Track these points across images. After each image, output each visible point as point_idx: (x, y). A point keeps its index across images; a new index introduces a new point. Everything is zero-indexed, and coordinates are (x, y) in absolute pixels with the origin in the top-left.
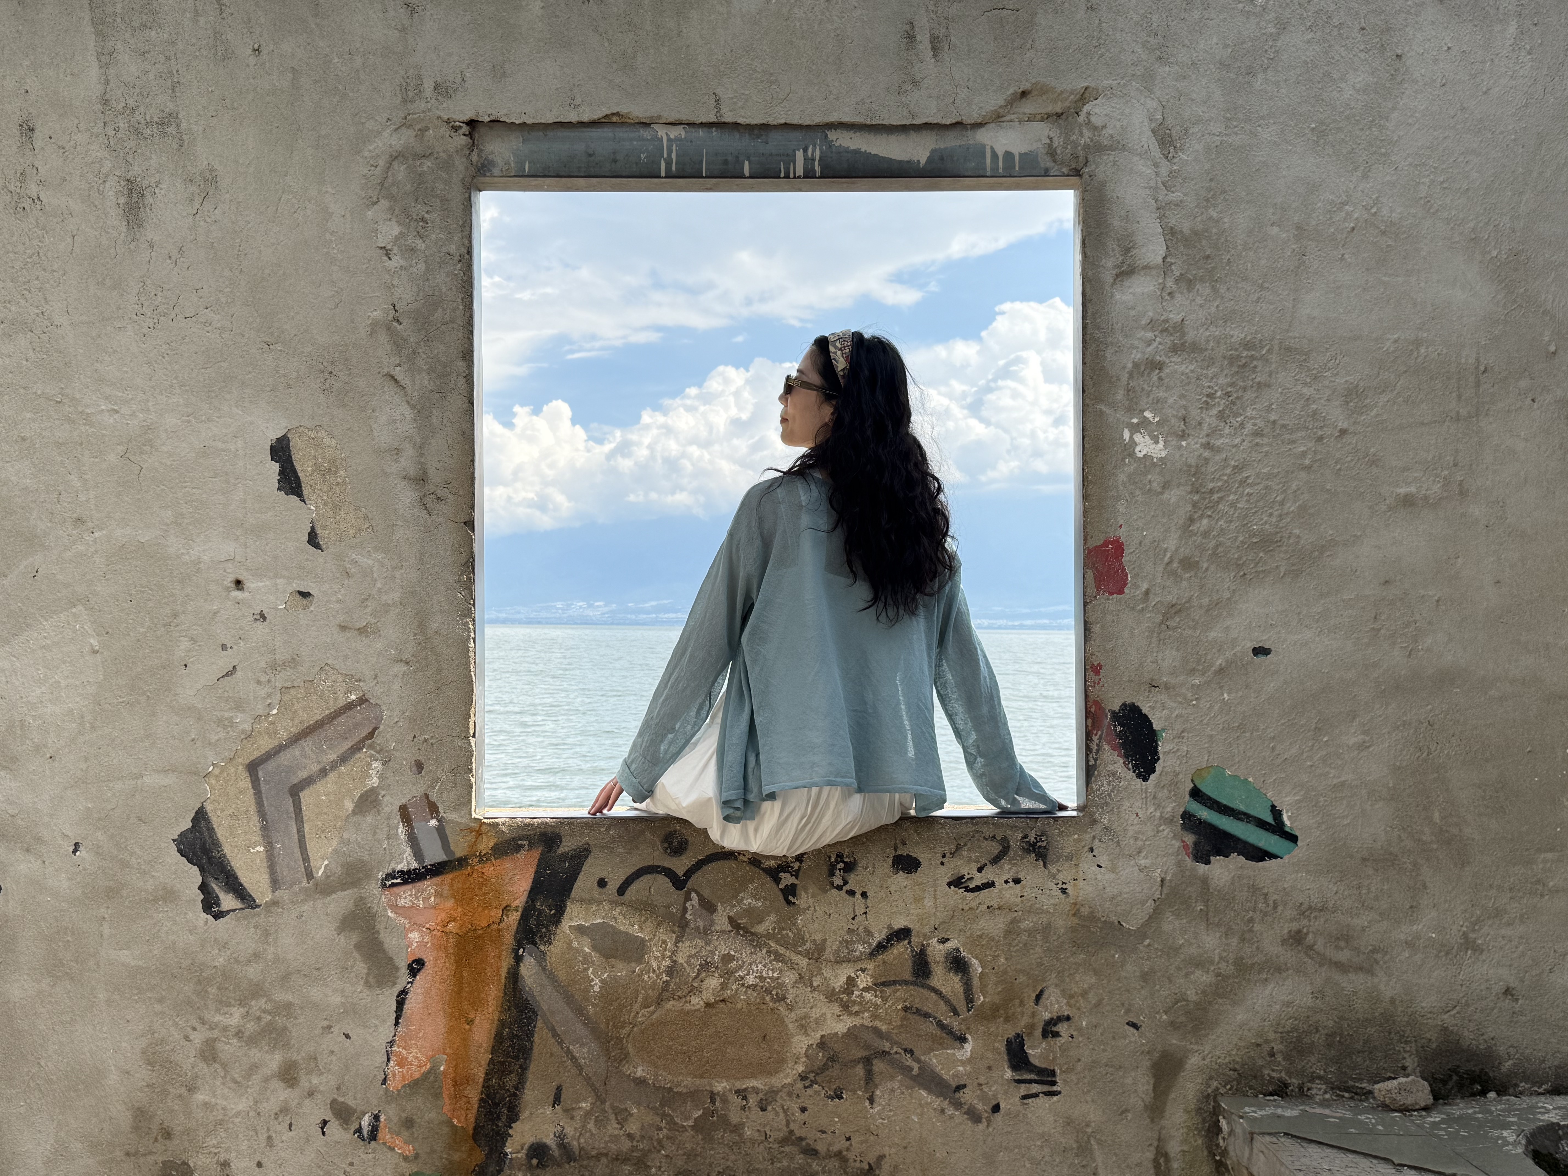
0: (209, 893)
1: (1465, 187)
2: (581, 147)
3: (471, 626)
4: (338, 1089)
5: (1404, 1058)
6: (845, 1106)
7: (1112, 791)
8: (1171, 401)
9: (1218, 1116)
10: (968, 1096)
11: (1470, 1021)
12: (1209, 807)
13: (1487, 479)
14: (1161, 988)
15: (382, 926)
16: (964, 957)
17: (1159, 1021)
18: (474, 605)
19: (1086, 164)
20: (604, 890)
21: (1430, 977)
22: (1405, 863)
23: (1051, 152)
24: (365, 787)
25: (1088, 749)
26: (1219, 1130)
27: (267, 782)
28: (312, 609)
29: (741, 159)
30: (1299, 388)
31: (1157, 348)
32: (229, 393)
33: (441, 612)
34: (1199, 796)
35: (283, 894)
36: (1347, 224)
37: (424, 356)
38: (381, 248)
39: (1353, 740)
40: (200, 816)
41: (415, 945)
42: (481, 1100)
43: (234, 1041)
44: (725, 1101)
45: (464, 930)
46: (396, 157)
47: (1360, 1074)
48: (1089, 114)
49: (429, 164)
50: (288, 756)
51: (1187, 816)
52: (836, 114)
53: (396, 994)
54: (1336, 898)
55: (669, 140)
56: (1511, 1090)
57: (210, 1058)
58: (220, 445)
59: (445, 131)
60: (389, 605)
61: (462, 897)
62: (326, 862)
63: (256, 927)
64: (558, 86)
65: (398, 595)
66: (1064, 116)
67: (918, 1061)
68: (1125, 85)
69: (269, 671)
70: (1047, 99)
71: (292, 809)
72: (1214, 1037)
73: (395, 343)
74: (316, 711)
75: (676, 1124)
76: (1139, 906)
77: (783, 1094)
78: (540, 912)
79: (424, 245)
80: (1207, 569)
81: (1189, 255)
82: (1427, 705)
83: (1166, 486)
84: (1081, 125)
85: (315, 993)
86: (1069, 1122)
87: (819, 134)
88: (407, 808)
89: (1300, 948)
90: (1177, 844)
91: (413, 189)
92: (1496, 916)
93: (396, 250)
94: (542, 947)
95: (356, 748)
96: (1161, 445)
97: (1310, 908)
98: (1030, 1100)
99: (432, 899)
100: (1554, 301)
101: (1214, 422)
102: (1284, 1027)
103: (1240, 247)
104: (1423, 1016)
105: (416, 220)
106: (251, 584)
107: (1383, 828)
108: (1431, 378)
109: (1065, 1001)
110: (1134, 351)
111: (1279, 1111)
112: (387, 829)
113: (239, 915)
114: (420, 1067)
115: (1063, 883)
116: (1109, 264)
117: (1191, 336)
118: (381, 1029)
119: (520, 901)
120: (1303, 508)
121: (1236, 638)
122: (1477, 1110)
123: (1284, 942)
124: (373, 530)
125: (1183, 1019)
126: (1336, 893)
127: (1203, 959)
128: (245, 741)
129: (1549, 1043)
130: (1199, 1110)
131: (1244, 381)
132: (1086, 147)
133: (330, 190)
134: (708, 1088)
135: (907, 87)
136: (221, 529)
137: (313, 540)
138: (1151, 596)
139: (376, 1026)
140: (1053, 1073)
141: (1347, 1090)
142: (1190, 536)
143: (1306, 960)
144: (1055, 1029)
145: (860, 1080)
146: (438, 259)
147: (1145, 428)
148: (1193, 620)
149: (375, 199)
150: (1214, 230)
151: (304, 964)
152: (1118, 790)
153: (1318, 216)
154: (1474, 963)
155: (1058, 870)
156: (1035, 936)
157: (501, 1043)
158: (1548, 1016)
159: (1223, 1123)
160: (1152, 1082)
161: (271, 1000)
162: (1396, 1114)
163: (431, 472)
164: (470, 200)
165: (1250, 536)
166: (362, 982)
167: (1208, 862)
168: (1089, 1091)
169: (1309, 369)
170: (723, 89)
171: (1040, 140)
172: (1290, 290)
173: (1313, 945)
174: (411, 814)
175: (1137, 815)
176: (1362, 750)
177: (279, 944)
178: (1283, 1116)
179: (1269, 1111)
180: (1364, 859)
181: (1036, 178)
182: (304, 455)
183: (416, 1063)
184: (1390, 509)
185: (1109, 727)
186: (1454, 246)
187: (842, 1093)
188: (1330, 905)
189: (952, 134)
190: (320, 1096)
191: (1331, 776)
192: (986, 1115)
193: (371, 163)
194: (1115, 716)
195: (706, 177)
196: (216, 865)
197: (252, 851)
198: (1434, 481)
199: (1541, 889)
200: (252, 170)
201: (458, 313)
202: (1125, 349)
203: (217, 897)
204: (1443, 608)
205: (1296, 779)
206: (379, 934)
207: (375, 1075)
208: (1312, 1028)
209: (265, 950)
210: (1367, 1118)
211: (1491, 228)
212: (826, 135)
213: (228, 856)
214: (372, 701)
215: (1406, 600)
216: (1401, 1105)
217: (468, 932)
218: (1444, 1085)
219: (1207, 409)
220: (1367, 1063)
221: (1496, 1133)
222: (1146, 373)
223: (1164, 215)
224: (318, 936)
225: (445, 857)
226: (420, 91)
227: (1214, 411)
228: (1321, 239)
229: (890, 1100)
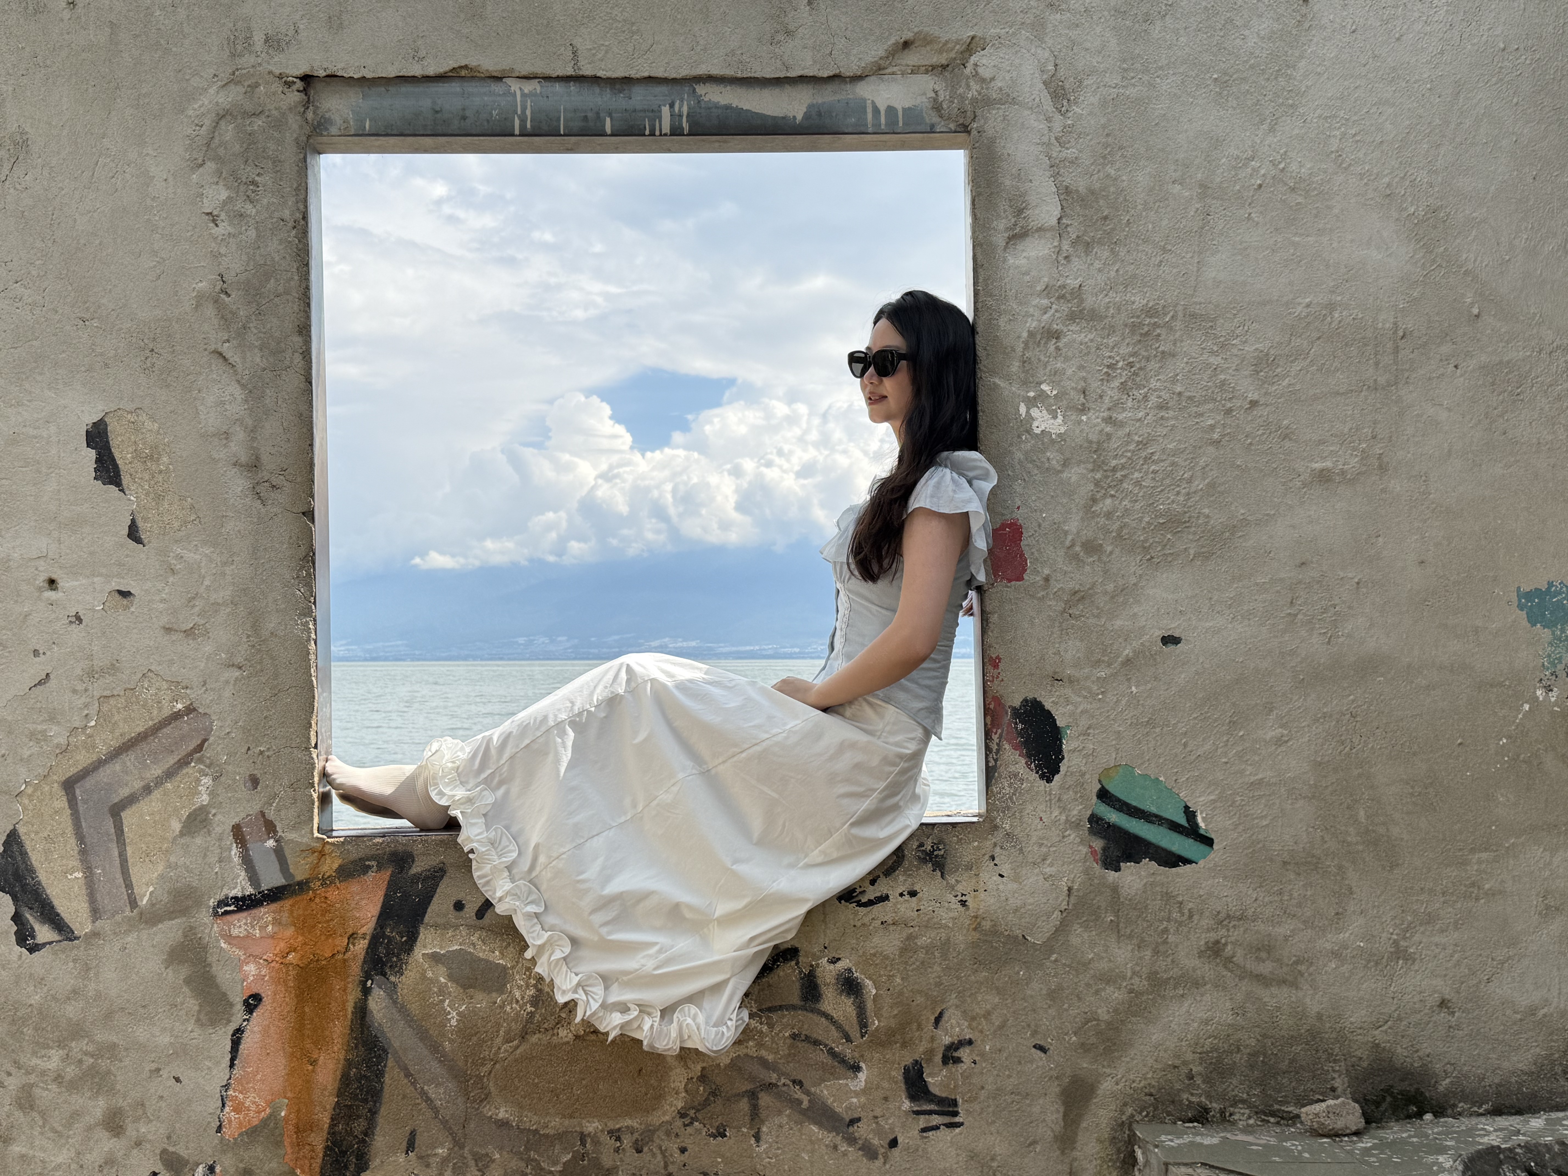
0: (23, 924)
1: (1378, 139)
2: (426, 104)
3: (311, 626)
4: (169, 1138)
5: (1333, 1079)
6: (730, 1144)
7: (1014, 794)
8: (1069, 372)
9: (1133, 1146)
10: (862, 1130)
11: (1403, 1037)
12: (1117, 810)
13: (1409, 453)
14: (1069, 1007)
15: (215, 957)
16: (857, 978)
17: (1068, 1042)
18: (315, 603)
19: (974, 120)
20: (462, 913)
21: (1359, 990)
22: (1329, 866)
23: (937, 107)
24: (193, 804)
25: (988, 748)
26: (1135, 1160)
27: (85, 802)
28: (132, 609)
29: (601, 115)
30: (1205, 356)
31: (1054, 315)
32: (41, 374)
33: (277, 611)
34: (1107, 798)
35: (104, 925)
36: (1253, 181)
37: (255, 331)
38: (208, 214)
39: (1270, 734)
40: (13, 838)
41: (252, 978)
42: (327, 1148)
43: (53, 1087)
44: (596, 1142)
45: (305, 961)
46: (224, 116)
47: (1286, 1096)
48: (976, 65)
49: (260, 123)
50: (108, 771)
51: (1095, 819)
52: (704, 66)
53: (231, 1032)
54: (1255, 905)
55: (523, 95)
56: (1449, 1111)
57: (27, 1106)
58: (31, 431)
59: (277, 87)
60: (218, 604)
61: (304, 925)
62: (151, 889)
63: (75, 961)
64: (401, 37)
65: (228, 593)
66: (950, 68)
67: (808, 1093)
68: (1014, 34)
69: (86, 680)
70: (931, 50)
71: (113, 830)
72: (1128, 1059)
73: (222, 317)
74: (138, 722)
75: (542, 1169)
76: (1045, 918)
77: (661, 1133)
78: (390, 939)
79: (254, 210)
80: (1111, 553)
81: (1086, 216)
82: (1350, 695)
83: (1066, 464)
84: (968, 78)
85: (141, 1033)
86: (973, 1156)
87: (687, 89)
88: (241, 828)
89: (1218, 961)
90: (1084, 850)
91: (242, 150)
92: (1429, 923)
93: (223, 216)
94: (392, 979)
95: (184, 762)
96: (1060, 419)
97: (1228, 916)
98: (930, 1133)
99: (270, 928)
100: (1475, 261)
101: (1116, 395)
102: (1203, 1047)
103: (1140, 207)
104: (1352, 1032)
105: (246, 183)
106: (64, 583)
107: (1304, 829)
108: (1346, 345)
109: (966, 1024)
110: (1030, 320)
111: (1198, 1139)
112: (219, 850)
113: (57, 948)
114: (259, 1112)
115: (963, 895)
116: (1001, 225)
117: (1089, 301)
118: (215, 1072)
119: (368, 928)
120: (1212, 485)
121: (1144, 626)
122: (1412, 1133)
123: (1201, 954)
124: (200, 522)
125: (1093, 1040)
126: (1256, 900)
127: (1114, 974)
128: (60, 756)
129: (1489, 1058)
130: (1113, 1140)
131: (1147, 351)
132: (974, 101)
133: (151, 152)
134: (578, 1129)
135: (780, 37)
136: (32, 524)
137: (134, 533)
138: (1052, 582)
139: (209, 1068)
140: (954, 1103)
141: (1273, 1114)
142: (1093, 518)
143: (1225, 973)
144: (956, 1054)
145: (744, 1115)
146: (270, 226)
147: (1043, 402)
148: (1098, 608)
149: (200, 161)
150: (1112, 189)
151: (128, 1001)
152: (1020, 793)
153: (1223, 173)
154: (1406, 973)
155: (956, 880)
156: (933, 953)
157: (348, 1085)
158: (1487, 1029)
159: (1139, 1154)
160: (1062, 1109)
161: (93, 1041)
162: (1325, 1140)
163: (265, 458)
164: (305, 161)
165: (1156, 516)
166: (193, 1021)
167: (1117, 869)
168: (994, 1122)
169: (1216, 337)
170: (580, 40)
171: (924, 94)
172: (1194, 252)
173: (1232, 957)
174: (245, 834)
175: (1041, 819)
176: (1280, 746)
177: (101, 979)
178: (1202, 1144)
179: (1187, 1139)
180: (1285, 863)
181: (921, 135)
182: (123, 441)
183: (253, 1107)
184: (1305, 485)
185: (1009, 725)
186: (1368, 203)
187: (725, 1130)
188: (1250, 912)
189: (830, 88)
190: (148, 1146)
191: (1248, 773)
192: (883, 1150)
193: (196, 122)
194: (1016, 712)
195: (565, 135)
196: (30, 893)
197: (69, 877)
198: (1352, 455)
199: (1476, 892)
200: (65, 132)
201: (292, 283)
202: (1020, 318)
203: (32, 928)
204: (1364, 590)
205: (1210, 778)
206: (211, 967)
207: (209, 1123)
208: (1233, 1047)
209: (86, 986)
210: (1294, 1145)
211: (1408, 183)
212: (694, 89)
213: (44, 883)
214: (200, 711)
215: (1324, 583)
216: (1330, 1130)
217: (309, 963)
218: (1377, 1108)
219: (1108, 381)
220: (1293, 1084)
221: (1431, 1159)
222: (1043, 342)
223: (1058, 173)
224: (144, 970)
225: (284, 881)
226: (249, 44)
227: (1116, 383)
228: (1226, 197)
229: (777, 1137)
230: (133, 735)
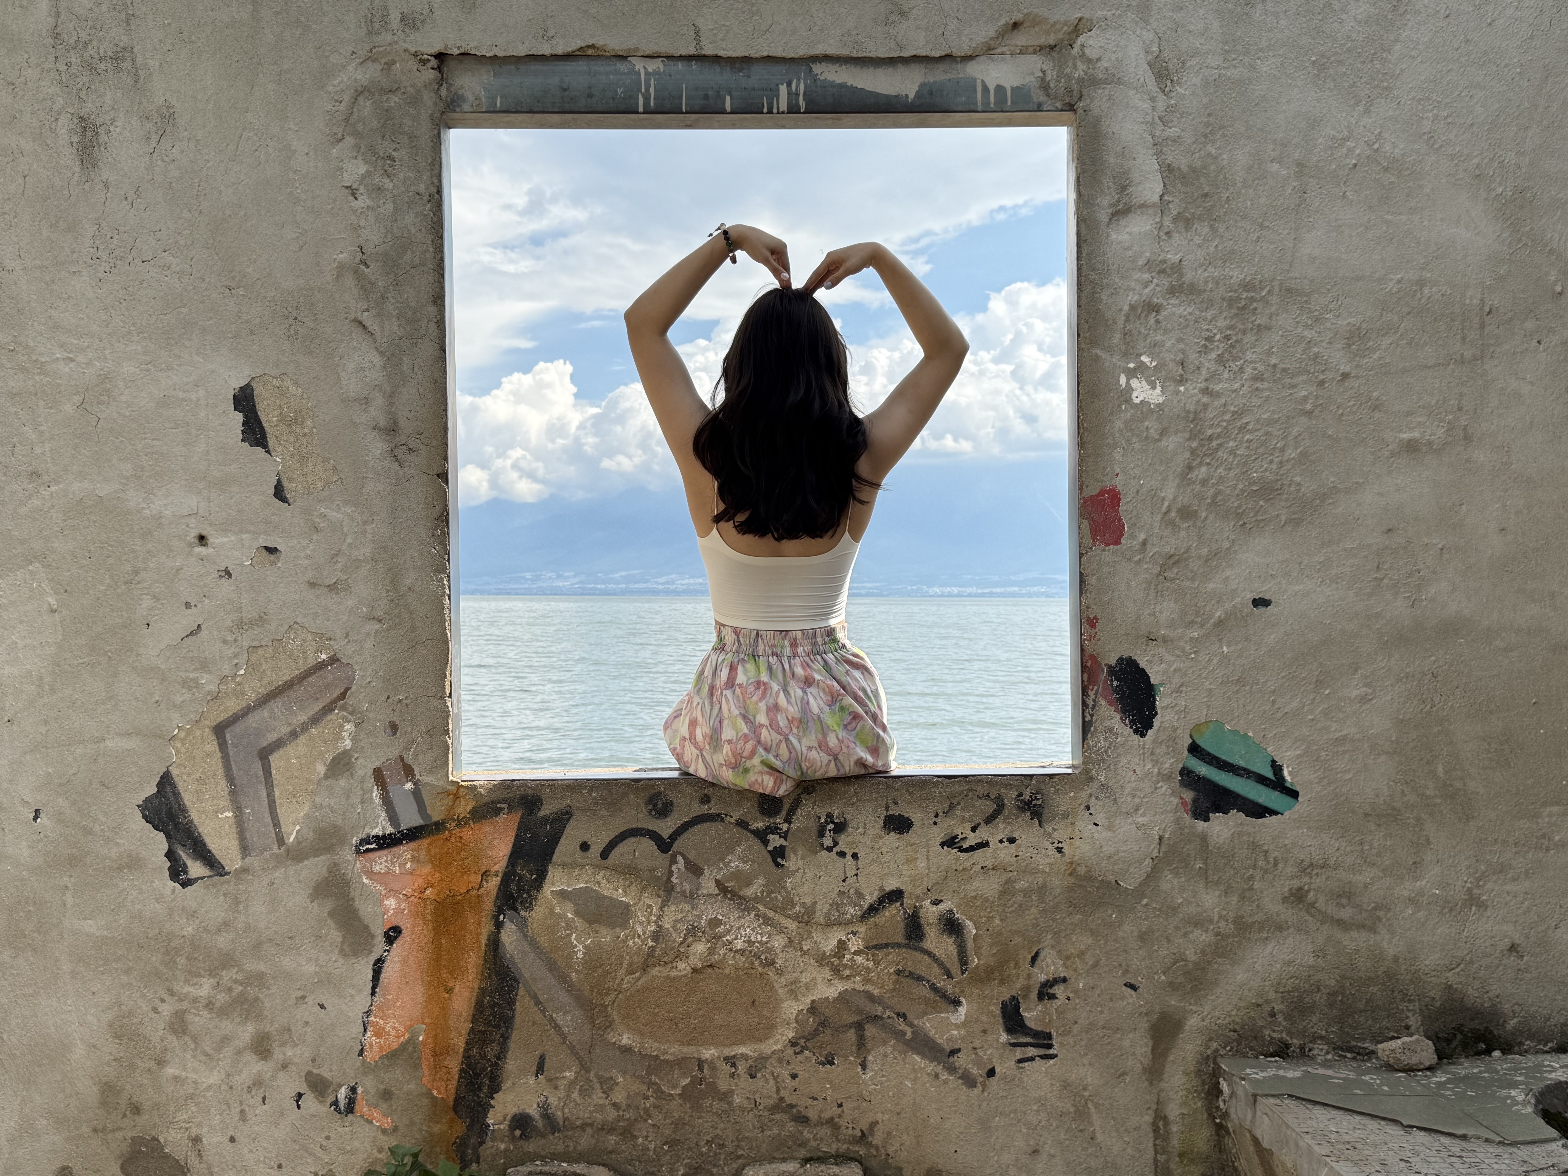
0: (176, 861)
1: (1469, 121)
2: (554, 82)
3: (445, 582)
4: (313, 1060)
5: (1408, 1017)
6: (838, 1071)
7: (1109, 748)
8: (1168, 344)
9: (1218, 1078)
10: (962, 1061)
11: (1474, 978)
12: (1208, 763)
13: (1492, 424)
14: (1159, 948)
15: (357, 893)
16: (958, 919)
17: (1157, 982)
18: (449, 560)
19: (1080, 98)
20: (587, 854)
21: (1434, 935)
22: (1408, 818)
23: (1044, 86)
24: (337, 749)
25: (1084, 704)
26: (1220, 1092)
27: (235, 746)
28: (279, 565)
29: (722, 93)
30: (1300, 330)
31: (1154, 289)
32: (190, 340)
33: (414, 568)
34: (1197, 752)
35: (253, 861)
36: (1348, 161)
37: (393, 301)
38: (347, 187)
39: (1355, 693)
40: (166, 781)
41: (392, 912)
42: (462, 1070)
43: (205, 1013)
44: (713, 1068)
45: (442, 896)
46: (362, 92)
47: (1362, 1034)
48: (1083, 46)
49: (396, 99)
50: (257, 718)
51: (1185, 772)
52: (821, 46)
53: (372, 963)
54: (1338, 854)
55: (647, 73)
56: (1516, 1049)
57: (180, 1030)
58: (181, 395)
59: (413, 64)
60: (360, 561)
61: (440, 863)
62: (298, 828)
63: (225, 895)
64: (531, 17)
65: (369, 550)
66: (1057, 49)
67: (911, 1025)
68: (1120, 15)
69: (236, 631)
70: (1040, 30)
71: (261, 773)
72: (1213, 997)
73: (362, 287)
74: (285, 671)
75: (663, 1092)
76: (1137, 865)
77: (773, 1061)
78: (521, 877)
79: (391, 185)
80: (1206, 518)
81: (1187, 193)
82: (1431, 656)
83: (1163, 432)
84: (1075, 58)
85: (288, 962)
86: (1066, 1085)
87: (804, 68)
88: (381, 771)
89: (1301, 906)
90: (1175, 801)
91: (380, 125)
92: (1501, 872)
93: (362, 189)
94: (523, 913)
95: (328, 709)
96: (1158, 390)
97: (1311, 865)
98: (1026, 1064)
99: (409, 864)
100: (1559, 240)
101: (1213, 367)
102: (1285, 987)
103: (1239, 185)
104: (1427, 974)
105: (383, 158)
106: (215, 539)
107: (1385, 783)
108: (1435, 319)
109: (1061, 962)
110: (1131, 294)
111: (1281, 1072)
112: (361, 792)
113: (208, 883)
114: (398, 1037)
115: (1059, 842)
116: (1105, 202)
117: (1189, 277)
118: (357, 999)
119: (500, 866)
120: (1304, 454)
121: (1237, 589)
122: (1483, 1069)
123: (1285, 900)
124: (342, 483)
125: (1181, 979)
126: (1338, 849)
127: (1202, 918)
128: (211, 703)
129: (1555, 1000)
130: (1198, 1072)
131: (1243, 324)
132: (1080, 80)
133: (292, 127)
134: (696, 1055)
135: (894, 17)
136: (183, 482)
137: (279, 493)
138: (1148, 547)
139: (352, 996)
140: (1049, 1036)
141: (1350, 1050)
142: (1188, 485)
143: (1307, 918)
144: (1051, 991)
145: (852, 1045)
146: (406, 199)
147: (1142, 373)
148: (1192, 571)
149: (340, 136)
150: (1212, 167)
151: (276, 932)
152: (1115, 746)
153: (1319, 152)
154: (1478, 919)
155: (1053, 828)
156: (1030, 897)
157: (482, 1012)
158: (1554, 973)
159: (1224, 1086)
160: (1150, 1044)
161: (242, 971)
162: (1401, 1074)
163: (402, 423)
164: (439, 137)
165: (1250, 484)
166: (336, 952)
167: (1207, 819)
168: (1086, 1054)
169: (1311, 312)
170: (702, 20)
171: (1033, 73)
172: (1291, 229)
173: (1314, 903)
174: (386, 777)
175: (1135, 772)
176: (1364, 703)
177: (250, 912)
178: (1285, 1077)
179: (1271, 1072)
180: (1366, 815)
181: (1028, 113)
182: (268, 404)
183: (393, 1033)
184: (1393, 455)
185: (1105, 682)
186: (1458, 182)
187: (833, 1059)
188: (1332, 861)
189: (942, 67)
190: (294, 1068)
191: (1333, 729)
192: (982, 1079)
193: (336, 98)
194: (1111, 670)
195: (686, 113)
196: (183, 831)
197: (220, 816)
198: (1438, 426)
199: (1546, 843)
200: (211, 106)
201: (428, 255)
202: (1122, 291)
203: (185, 864)
204: (1448, 556)
205: (1297, 734)
206: (354, 901)
207: (352, 1047)
208: (1313, 987)
209: (236, 918)
210: (1372, 1079)
211: (1496, 164)
212: (811, 68)
213: (196, 822)
214: (343, 661)
215: (1409, 549)
216: (1405, 1065)
217: (446, 899)
218: (1448, 1045)
219: (1205, 353)
220: (1369, 1022)
221: (1504, 1092)
222: (1143, 315)
223: (1161, 152)
224: (290, 904)
225: (421, 821)
226: (386, 22)
227: (1213, 355)
228: (1322, 176)
229: (883, 1065)
230: (280, 683)
